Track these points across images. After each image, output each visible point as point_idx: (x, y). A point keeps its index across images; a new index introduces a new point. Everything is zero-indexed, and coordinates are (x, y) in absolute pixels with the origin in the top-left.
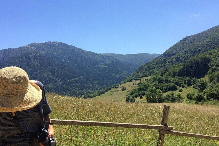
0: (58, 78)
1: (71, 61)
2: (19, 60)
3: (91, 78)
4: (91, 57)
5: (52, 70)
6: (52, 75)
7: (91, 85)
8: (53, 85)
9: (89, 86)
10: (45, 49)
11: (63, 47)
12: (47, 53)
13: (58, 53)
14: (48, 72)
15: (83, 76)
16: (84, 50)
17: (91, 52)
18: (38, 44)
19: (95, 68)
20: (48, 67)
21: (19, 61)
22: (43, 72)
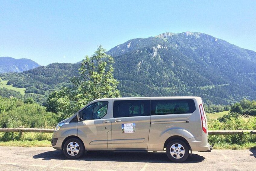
0: (183, 82)
1: (212, 61)
2: (140, 51)
3: (237, 89)
4: (249, 58)
5: (178, 70)
6: (176, 77)
7: (232, 100)
8: (174, 89)
9: (228, 101)
10: (180, 42)
11: (206, 41)
12: (181, 47)
13: (196, 48)
14: (172, 72)
15: (224, 85)
16: (238, 47)
17: (250, 51)
18: (173, 34)
19: (250, 76)
20: (173, 65)
21: (139, 53)
22: (165, 70)
